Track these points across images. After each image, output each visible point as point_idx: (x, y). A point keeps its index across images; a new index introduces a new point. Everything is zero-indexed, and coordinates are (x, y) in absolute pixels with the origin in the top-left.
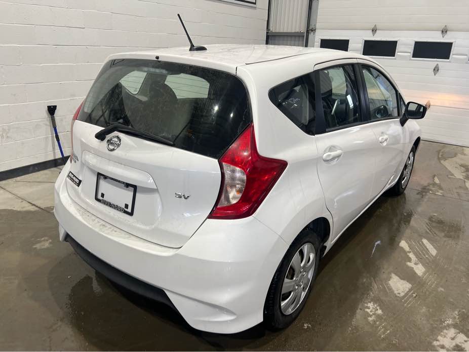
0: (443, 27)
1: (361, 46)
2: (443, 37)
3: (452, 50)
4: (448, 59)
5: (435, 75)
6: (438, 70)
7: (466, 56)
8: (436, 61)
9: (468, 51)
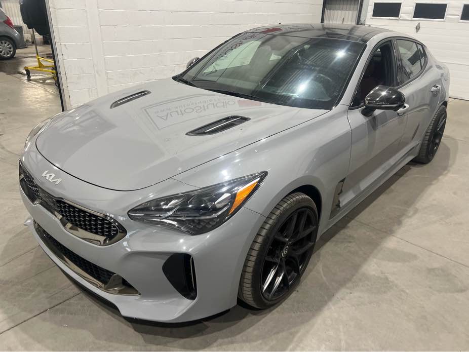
1: (412, 9)
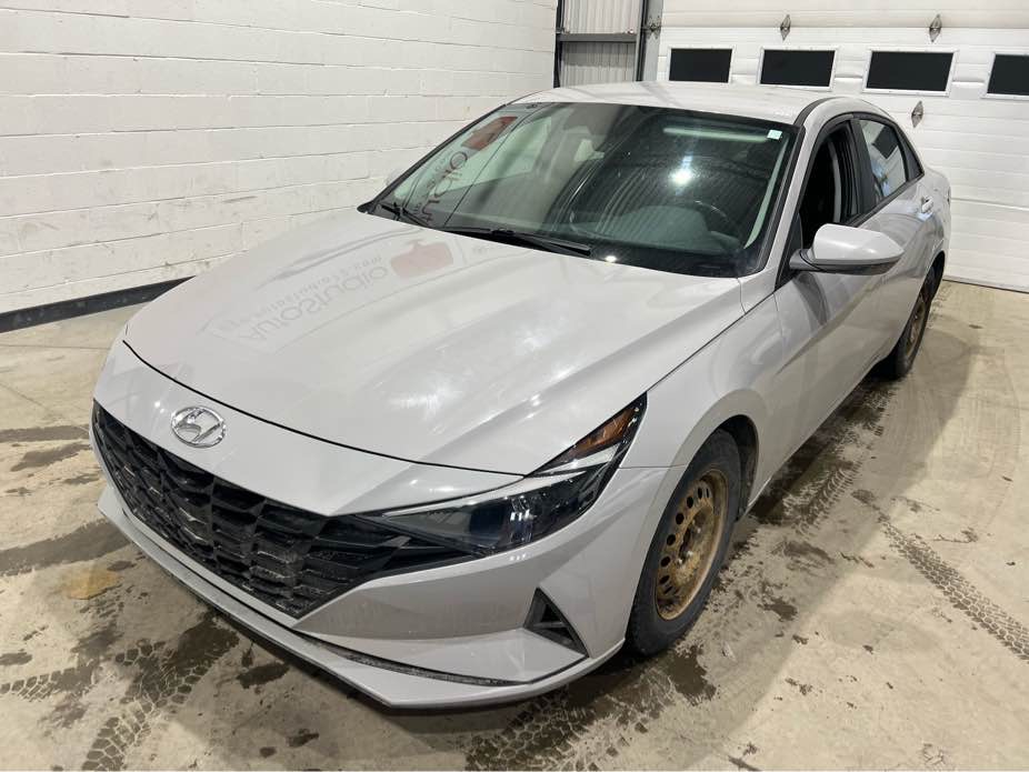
0: (932, 19)
1: (756, 63)
2: (933, 41)
3: (952, 69)
4: (944, 90)
5: (914, 126)
6: (921, 116)
7: (981, 84)
8: (918, 95)
9: (985, 71)
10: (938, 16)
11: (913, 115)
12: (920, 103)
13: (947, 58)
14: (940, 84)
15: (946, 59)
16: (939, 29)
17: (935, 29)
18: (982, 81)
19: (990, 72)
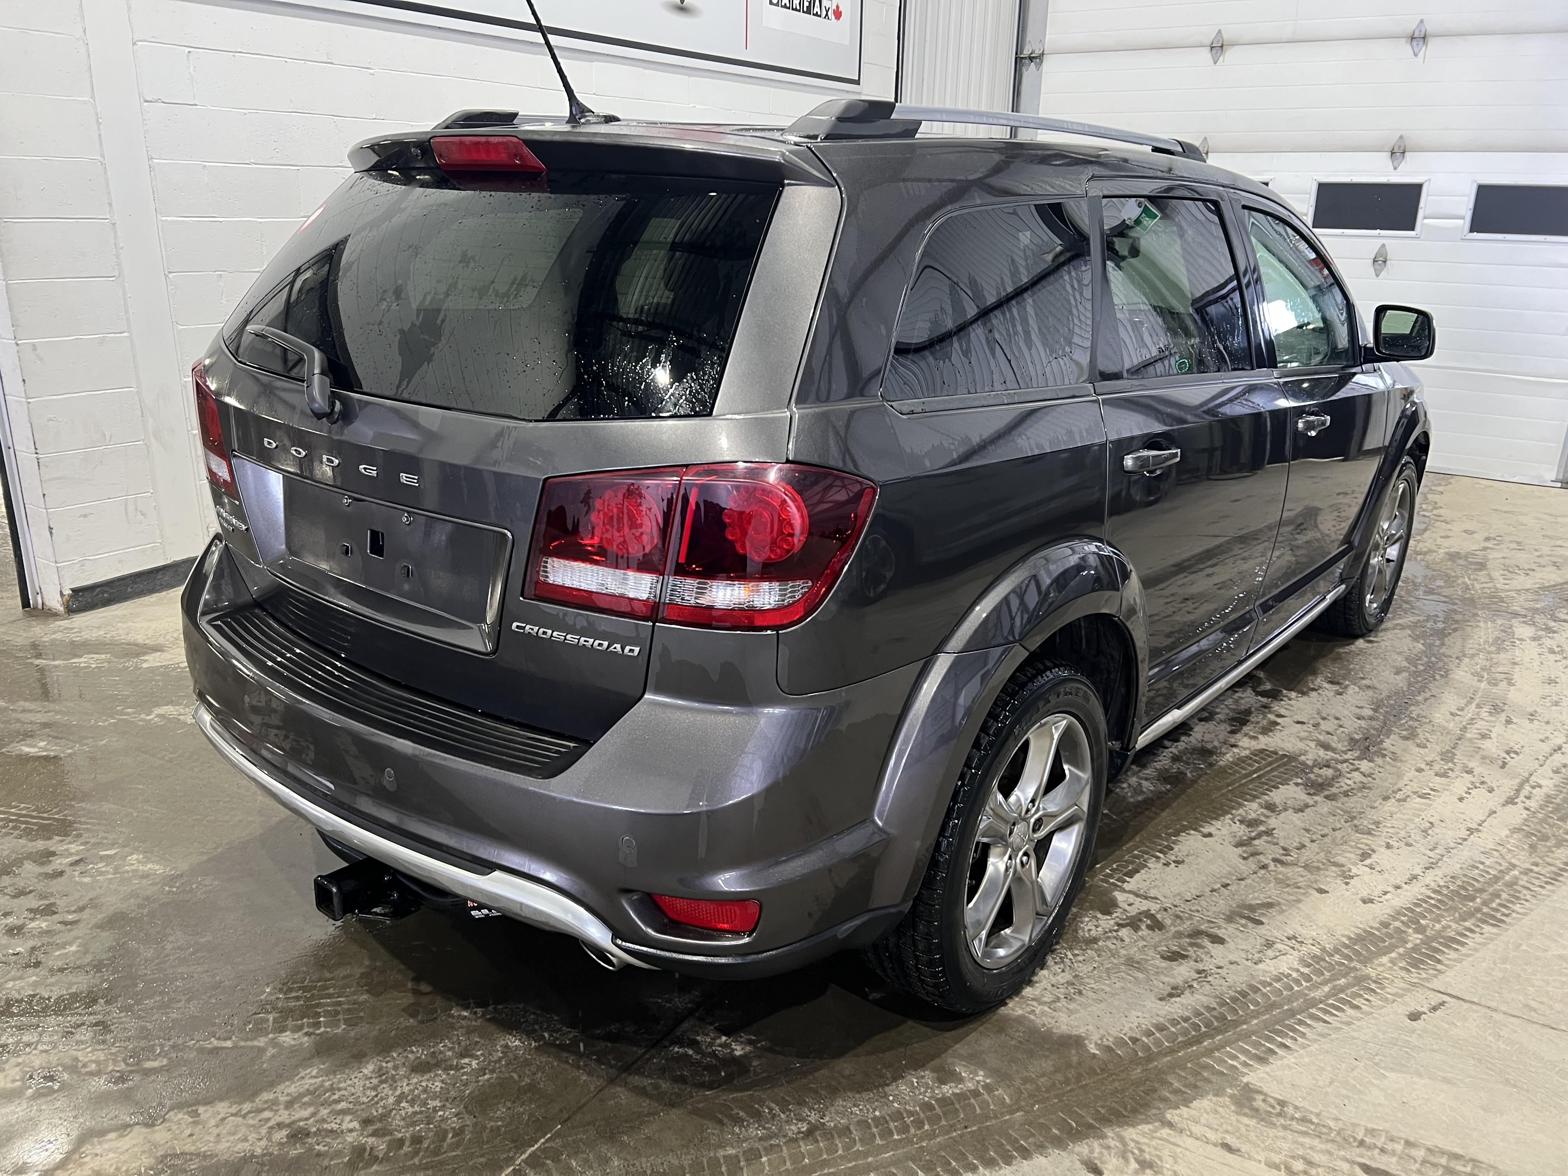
0: (1393, 142)
2: (1395, 168)
3: (1422, 204)
4: (1413, 229)
5: (1377, 275)
6: (1385, 262)
7: (1461, 221)
8: (1379, 236)
9: (1466, 205)
10: (1401, 137)
11: (1375, 261)
12: (1383, 246)
13: (1417, 189)
14: (1408, 223)
15: (1412, 192)
16: (1404, 153)
17: (1398, 152)
18: (1463, 218)
19: (1471, 205)
